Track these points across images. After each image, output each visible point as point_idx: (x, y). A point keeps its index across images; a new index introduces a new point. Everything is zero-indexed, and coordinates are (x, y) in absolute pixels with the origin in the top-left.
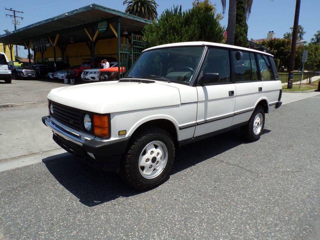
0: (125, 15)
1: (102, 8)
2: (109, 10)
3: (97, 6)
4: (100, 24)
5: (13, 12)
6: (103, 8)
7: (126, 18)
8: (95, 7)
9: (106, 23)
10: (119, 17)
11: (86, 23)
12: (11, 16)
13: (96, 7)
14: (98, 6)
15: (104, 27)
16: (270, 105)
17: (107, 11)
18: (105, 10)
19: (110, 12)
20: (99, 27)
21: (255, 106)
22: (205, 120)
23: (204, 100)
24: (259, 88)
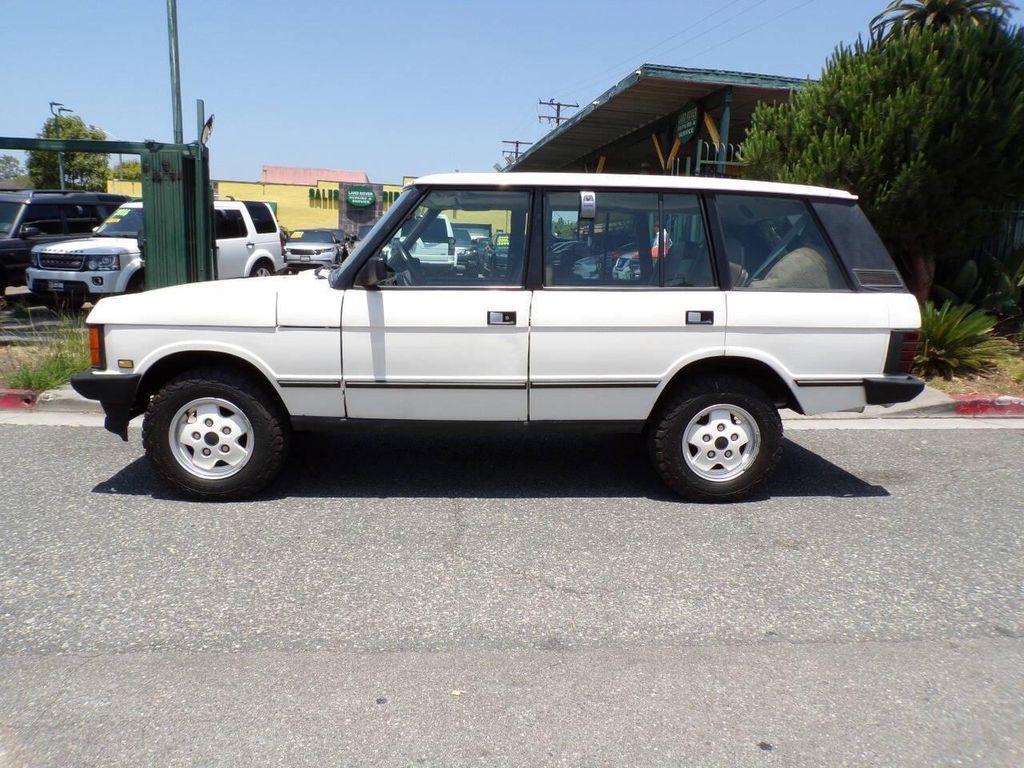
0: (749, 81)
1: (670, 73)
2: (693, 73)
3: (654, 69)
4: (682, 119)
5: (556, 107)
6: (673, 71)
7: (754, 88)
8: (648, 73)
9: (693, 113)
10: (730, 88)
11: (658, 118)
12: (550, 118)
13: (650, 73)
14: (658, 68)
15: (689, 124)
16: (796, 381)
17: (686, 78)
18: (680, 77)
19: (697, 79)
20: (679, 128)
21: (664, 374)
22: (380, 378)
23: (369, 325)
24: (687, 313)
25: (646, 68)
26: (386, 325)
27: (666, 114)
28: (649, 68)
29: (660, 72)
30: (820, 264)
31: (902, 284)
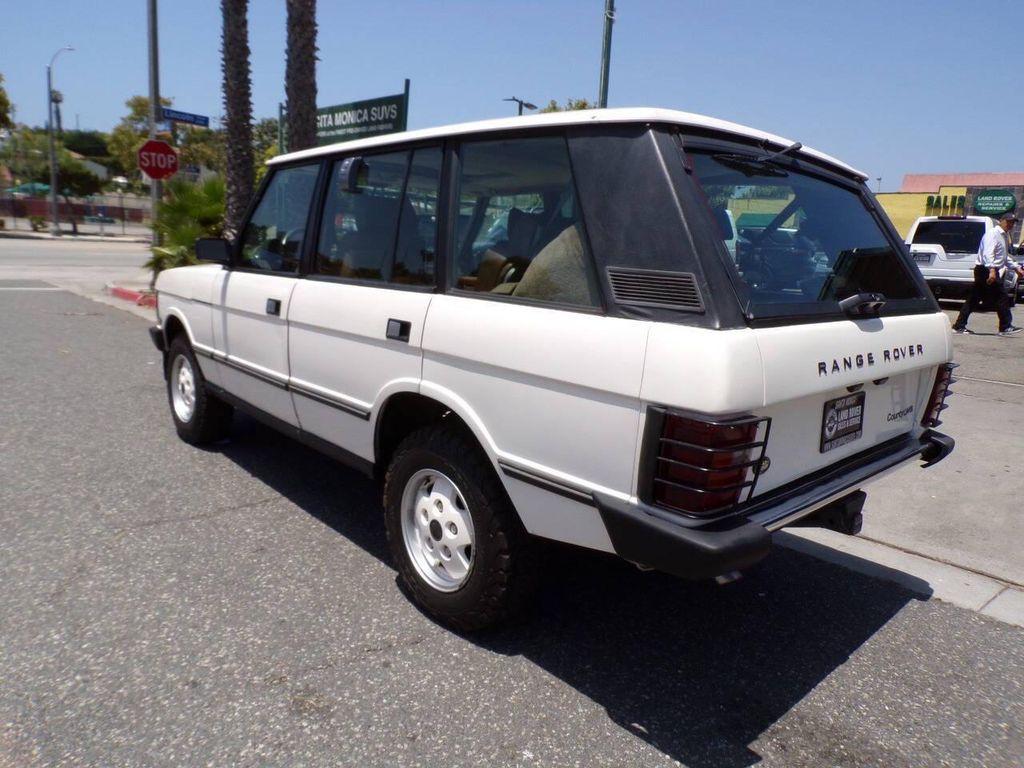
16: (500, 463)
21: (373, 404)
22: (226, 356)
23: (220, 304)
24: (390, 321)
30: (575, 255)
31: (703, 306)
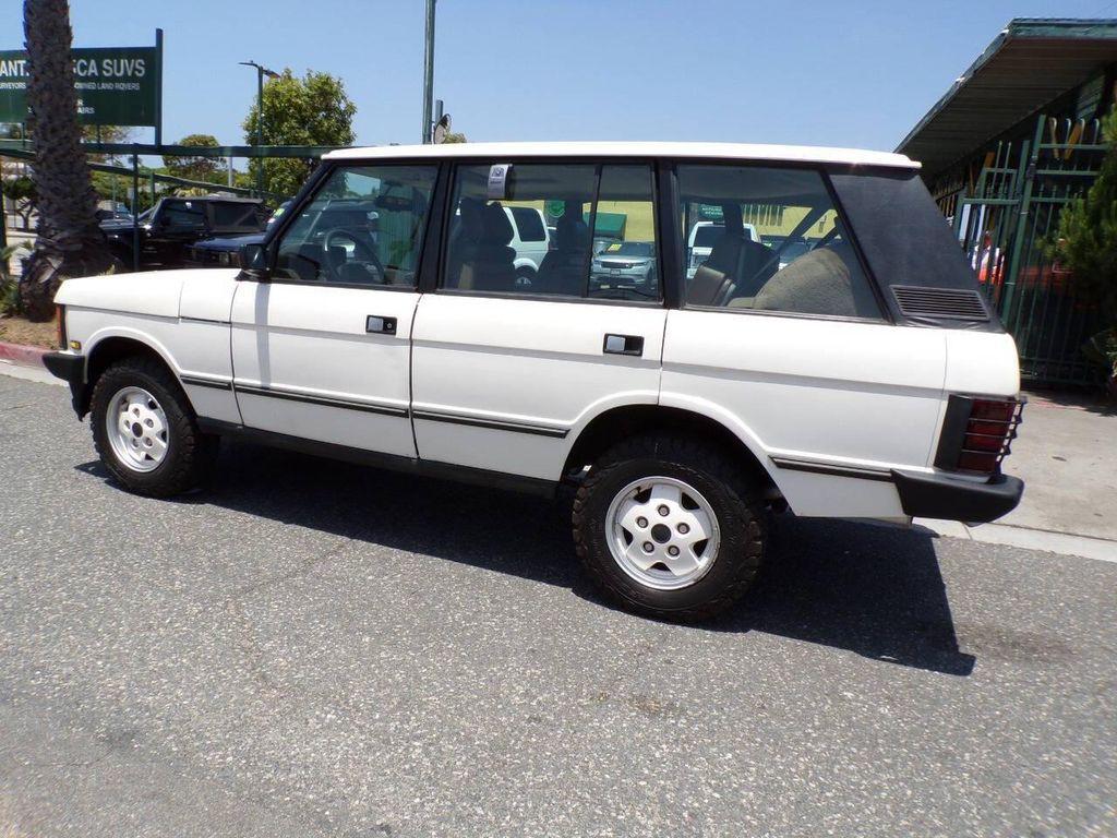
1: (1053, 28)
2: (1091, 25)
3: (1029, 25)
6: (1058, 25)
8: (1018, 31)
13: (1021, 31)
14: (1036, 24)
15: (1092, 99)
16: (772, 458)
17: (1079, 33)
18: (1069, 32)
19: (1096, 34)
20: (1080, 106)
21: (576, 421)
22: (266, 384)
23: (253, 322)
24: (607, 336)
25: (1016, 25)
26: (269, 324)
27: (1070, 88)
28: (1020, 25)
29: (1037, 28)
30: (840, 275)
31: (989, 316)
